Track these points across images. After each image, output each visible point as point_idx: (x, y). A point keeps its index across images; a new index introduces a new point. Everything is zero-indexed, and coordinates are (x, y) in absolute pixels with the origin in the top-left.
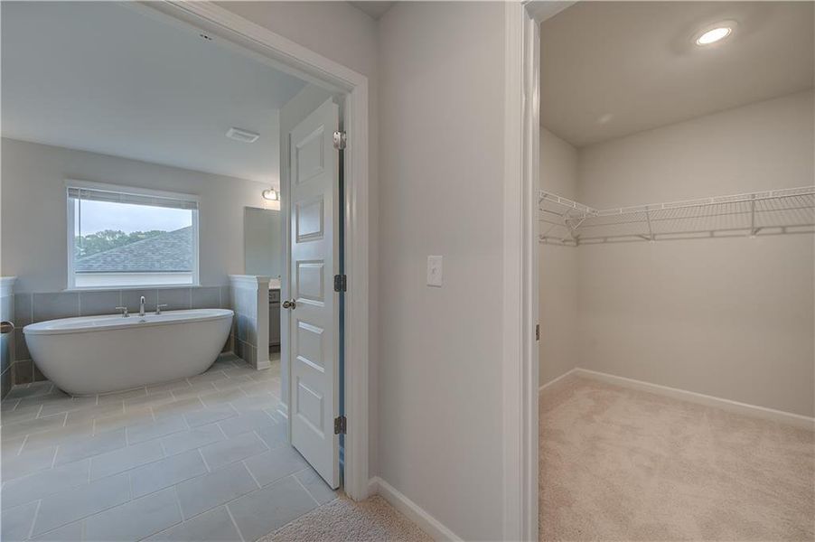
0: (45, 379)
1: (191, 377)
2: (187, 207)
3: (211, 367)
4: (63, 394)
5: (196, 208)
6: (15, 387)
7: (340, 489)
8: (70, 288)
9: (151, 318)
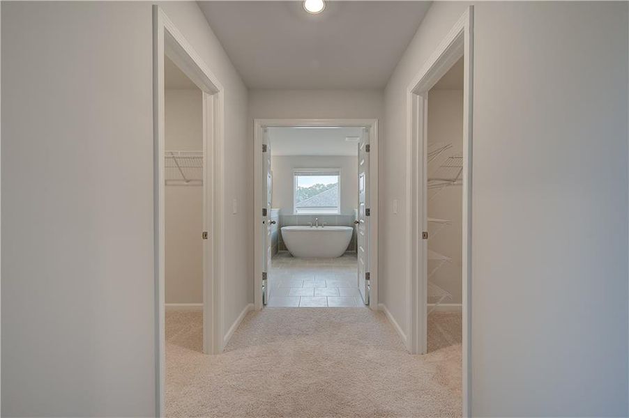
0: (287, 250)
1: (333, 258)
2: (336, 175)
3: (342, 255)
4: (291, 256)
5: (339, 175)
6: (279, 251)
7: (368, 305)
8: (295, 213)
9: (320, 228)
